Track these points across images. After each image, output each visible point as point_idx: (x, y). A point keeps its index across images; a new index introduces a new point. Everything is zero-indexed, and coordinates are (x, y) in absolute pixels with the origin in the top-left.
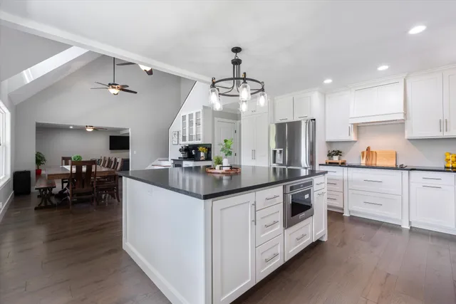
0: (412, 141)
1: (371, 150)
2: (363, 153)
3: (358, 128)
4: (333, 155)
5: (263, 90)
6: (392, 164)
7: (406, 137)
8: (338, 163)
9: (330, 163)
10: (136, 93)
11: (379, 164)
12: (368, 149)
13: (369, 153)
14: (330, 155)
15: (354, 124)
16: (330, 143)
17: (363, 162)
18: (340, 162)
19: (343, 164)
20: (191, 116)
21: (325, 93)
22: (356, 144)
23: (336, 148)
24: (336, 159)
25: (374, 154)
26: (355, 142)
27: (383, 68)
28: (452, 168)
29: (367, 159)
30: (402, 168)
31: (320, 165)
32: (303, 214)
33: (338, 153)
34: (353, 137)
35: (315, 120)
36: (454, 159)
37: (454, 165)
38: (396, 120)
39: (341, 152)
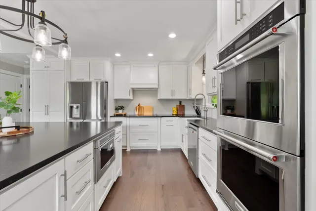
0: (160, 100)
1: (141, 105)
2: (136, 107)
3: (134, 91)
4: (119, 109)
6: (151, 114)
7: (158, 99)
8: (122, 115)
9: (117, 115)
11: (145, 114)
12: (139, 105)
13: (139, 107)
14: (117, 109)
15: (132, 88)
16: (116, 101)
17: (137, 113)
18: (123, 114)
19: (125, 116)
21: (114, 64)
22: (132, 102)
23: (121, 104)
24: (120, 112)
25: (142, 108)
26: (132, 100)
27: (150, 55)
28: (175, 115)
29: (139, 111)
30: (157, 117)
31: (111, 117)
32: (109, 162)
33: (122, 108)
34: (131, 97)
35: (107, 82)
36: (176, 110)
37: (176, 113)
38: (153, 88)
39: (124, 107)
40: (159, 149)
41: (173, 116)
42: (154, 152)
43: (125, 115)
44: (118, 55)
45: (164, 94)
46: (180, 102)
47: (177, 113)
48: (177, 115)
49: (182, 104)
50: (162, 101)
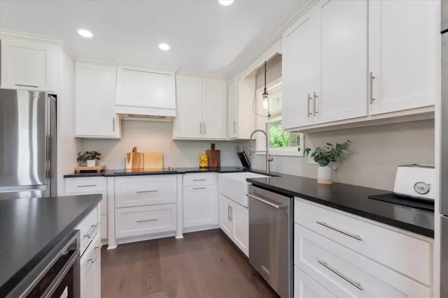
0: (175, 141)
1: (138, 151)
2: (129, 155)
3: (122, 120)
4: (88, 158)
6: (159, 168)
7: (174, 138)
8: (95, 171)
9: (82, 172)
11: (149, 166)
12: (135, 150)
13: (135, 154)
14: (82, 159)
16: (81, 140)
17: (129, 167)
18: (99, 168)
19: (103, 173)
22: (120, 143)
23: (91, 148)
24: (91, 164)
25: (142, 156)
26: (118, 140)
27: (164, 47)
28: (205, 168)
29: (133, 163)
30: (174, 172)
31: (65, 177)
33: (95, 156)
34: (117, 134)
35: (55, 96)
36: (206, 159)
37: (206, 165)
39: (99, 154)
40: (179, 236)
43: (102, 171)
45: (185, 130)
46: (213, 146)
47: (208, 164)
48: (209, 169)
49: (217, 148)
50: (182, 143)
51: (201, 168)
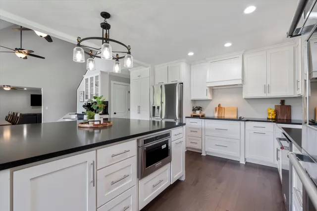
0: (247, 100)
1: (221, 106)
2: (216, 108)
3: (213, 90)
4: (196, 110)
5: (129, 53)
6: (234, 116)
7: (243, 97)
8: (199, 116)
9: (194, 116)
10: (44, 58)
11: (226, 116)
12: (219, 105)
13: (220, 108)
14: (194, 110)
15: (210, 87)
16: (194, 101)
17: (216, 115)
18: (201, 115)
19: (202, 117)
20: (92, 78)
21: (191, 63)
22: (211, 102)
23: (198, 105)
24: (198, 113)
25: (223, 109)
26: (211, 100)
28: (272, 119)
29: (218, 113)
30: (240, 119)
31: (186, 117)
32: (160, 163)
33: (199, 109)
34: (209, 97)
35: (182, 83)
36: (273, 113)
37: (274, 117)
38: (237, 85)
39: (201, 108)
40: (243, 162)
41: (268, 121)
42: (234, 164)
44: (191, 54)
46: (283, 102)
47: (276, 116)
48: (276, 120)
49: (287, 103)
51: (268, 119)
